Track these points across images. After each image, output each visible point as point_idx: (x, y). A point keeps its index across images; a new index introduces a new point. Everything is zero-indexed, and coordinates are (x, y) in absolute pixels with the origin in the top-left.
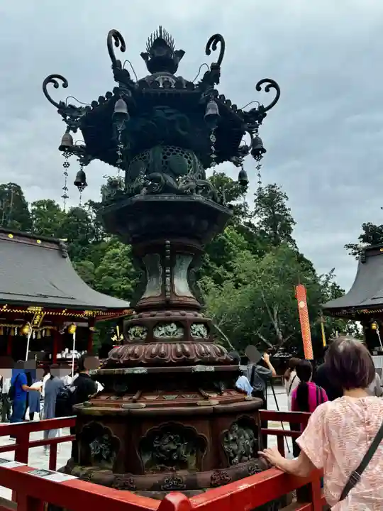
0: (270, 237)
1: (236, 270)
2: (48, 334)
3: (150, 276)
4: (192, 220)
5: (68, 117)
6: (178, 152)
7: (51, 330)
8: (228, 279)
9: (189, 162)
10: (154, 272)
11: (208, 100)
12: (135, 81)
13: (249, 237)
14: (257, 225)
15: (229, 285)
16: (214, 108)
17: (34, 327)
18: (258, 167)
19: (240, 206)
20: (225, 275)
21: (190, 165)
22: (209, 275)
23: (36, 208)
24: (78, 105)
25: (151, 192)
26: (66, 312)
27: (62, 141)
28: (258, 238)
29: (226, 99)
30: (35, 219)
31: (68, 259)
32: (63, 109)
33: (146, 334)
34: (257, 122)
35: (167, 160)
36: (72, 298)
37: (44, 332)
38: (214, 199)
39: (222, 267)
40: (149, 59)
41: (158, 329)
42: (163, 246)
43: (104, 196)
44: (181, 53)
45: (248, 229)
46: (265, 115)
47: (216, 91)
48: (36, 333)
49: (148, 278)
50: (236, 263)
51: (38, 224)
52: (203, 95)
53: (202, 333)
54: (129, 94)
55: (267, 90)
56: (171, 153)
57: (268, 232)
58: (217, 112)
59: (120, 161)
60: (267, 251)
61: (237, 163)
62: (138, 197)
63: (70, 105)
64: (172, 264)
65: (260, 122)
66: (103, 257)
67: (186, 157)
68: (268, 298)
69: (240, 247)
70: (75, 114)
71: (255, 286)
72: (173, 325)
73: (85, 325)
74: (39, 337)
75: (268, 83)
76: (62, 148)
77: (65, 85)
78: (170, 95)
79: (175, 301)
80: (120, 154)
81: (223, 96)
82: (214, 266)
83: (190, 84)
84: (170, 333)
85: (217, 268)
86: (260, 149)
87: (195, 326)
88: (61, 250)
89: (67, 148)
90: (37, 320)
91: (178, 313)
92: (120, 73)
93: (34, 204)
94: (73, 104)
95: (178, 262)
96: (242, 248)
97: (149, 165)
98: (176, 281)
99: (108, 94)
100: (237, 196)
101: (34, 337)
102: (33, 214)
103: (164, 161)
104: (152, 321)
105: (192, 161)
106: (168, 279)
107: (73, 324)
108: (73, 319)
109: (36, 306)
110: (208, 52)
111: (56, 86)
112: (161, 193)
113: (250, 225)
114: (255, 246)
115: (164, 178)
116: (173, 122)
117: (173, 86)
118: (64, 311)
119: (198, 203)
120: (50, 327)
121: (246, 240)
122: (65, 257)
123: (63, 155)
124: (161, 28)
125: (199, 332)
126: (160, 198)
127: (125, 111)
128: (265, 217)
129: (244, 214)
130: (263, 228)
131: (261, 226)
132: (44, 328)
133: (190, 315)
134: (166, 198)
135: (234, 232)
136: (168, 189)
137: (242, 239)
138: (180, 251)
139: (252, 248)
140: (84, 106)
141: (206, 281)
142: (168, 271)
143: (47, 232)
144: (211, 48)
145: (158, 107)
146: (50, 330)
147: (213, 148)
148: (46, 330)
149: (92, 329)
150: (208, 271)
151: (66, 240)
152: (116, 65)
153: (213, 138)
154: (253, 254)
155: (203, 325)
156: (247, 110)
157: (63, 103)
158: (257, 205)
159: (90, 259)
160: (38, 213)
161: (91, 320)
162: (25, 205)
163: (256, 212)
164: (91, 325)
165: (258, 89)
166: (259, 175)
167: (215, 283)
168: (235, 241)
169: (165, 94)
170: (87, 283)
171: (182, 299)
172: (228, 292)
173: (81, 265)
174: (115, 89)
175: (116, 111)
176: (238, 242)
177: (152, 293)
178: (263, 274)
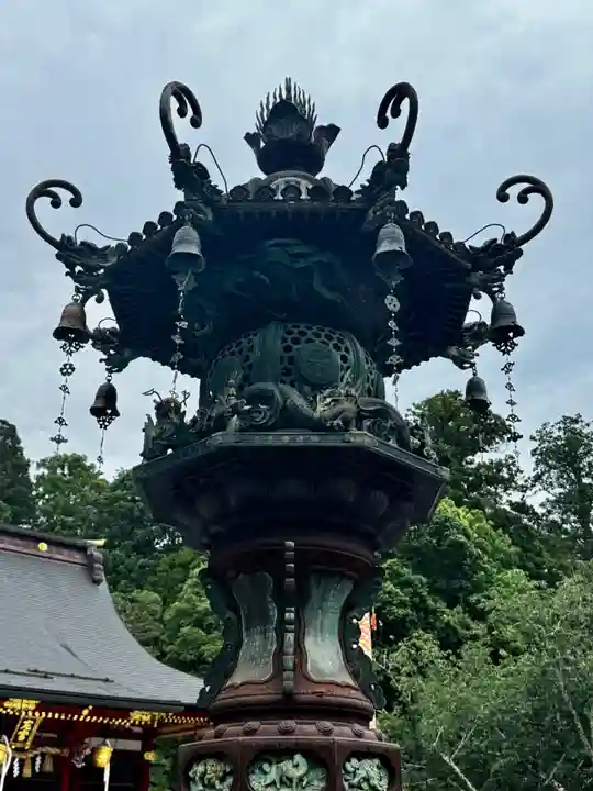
0: (574, 537)
1: (492, 617)
2: (49, 767)
3: (247, 629)
4: (348, 490)
5: (78, 268)
6: (318, 336)
7: (55, 758)
8: (475, 638)
9: (344, 359)
10: (259, 618)
11: (382, 222)
12: (221, 187)
13: (523, 537)
14: (541, 511)
15: (475, 653)
16: (394, 240)
17: (17, 750)
18: (508, 368)
19: (499, 465)
20: (468, 628)
21: (345, 365)
22: (428, 627)
23: (46, 472)
24: (100, 243)
25: (249, 427)
26: (91, 714)
27: (63, 318)
28: (544, 541)
29: (426, 221)
30: (42, 496)
31: (104, 586)
32: (68, 251)
33: (230, 780)
34: (502, 268)
35: (290, 354)
36: (107, 680)
37: (38, 759)
38: (403, 443)
39: (459, 608)
40: (262, 144)
41: (261, 769)
42: (278, 555)
43: (147, 437)
44: (332, 132)
45: (520, 519)
46: (520, 253)
47: (402, 204)
48: (22, 763)
49: (244, 634)
50: (492, 601)
51: (48, 507)
52: (371, 212)
53: (375, 782)
54: (205, 214)
55: (523, 199)
56: (304, 339)
57: (567, 527)
58: (400, 246)
59: (178, 356)
60: (568, 571)
61: (461, 362)
62: (218, 438)
63: (83, 243)
64: (301, 599)
65: (509, 269)
66: (183, 582)
67: (337, 347)
68: (573, 688)
69: (501, 561)
70: (93, 261)
71: (539, 657)
72: (298, 758)
73: (135, 745)
74: (27, 772)
75: (526, 185)
76: (60, 333)
77: (76, 202)
78: (298, 214)
79: (306, 694)
80: (178, 340)
81: (418, 215)
82: (441, 606)
83: (343, 191)
84: (290, 780)
85: (447, 610)
86: (509, 329)
87: (354, 762)
88: (89, 567)
89: (72, 332)
90: (25, 732)
91: (312, 728)
92: (187, 171)
93: (42, 464)
94: (90, 241)
95: (315, 593)
96: (507, 565)
97: (250, 366)
98: (310, 643)
99: (164, 216)
100: (489, 443)
101: (16, 773)
102: (38, 485)
103: (286, 355)
104: (244, 747)
105: (351, 357)
106: (290, 637)
107: (105, 744)
108: (106, 732)
109: (22, 698)
110: (383, 123)
111: (56, 203)
112: (273, 428)
113: (521, 507)
114: (538, 559)
115: (282, 393)
116: (307, 272)
117: (304, 196)
118: (85, 712)
119: (360, 451)
120: (54, 751)
121: (514, 543)
122: (97, 582)
123: (63, 348)
124: (288, 81)
125: (367, 779)
126: (271, 440)
127: (195, 250)
128: (559, 490)
129: (508, 484)
130: (555, 517)
131: (549, 512)
132: (40, 750)
133: (343, 733)
134: (285, 439)
135: (487, 525)
136: (290, 419)
137: (504, 542)
138: (319, 567)
139: (531, 565)
140: (113, 244)
141: (419, 643)
142: (290, 616)
143: (64, 525)
144: (388, 114)
145: (272, 242)
146: (53, 756)
147: (392, 324)
148: (43, 755)
149: (150, 756)
150: (427, 619)
151: (101, 542)
152: (179, 154)
153: (392, 303)
154: (532, 577)
155: (377, 762)
156: (478, 242)
157: (69, 238)
158: (537, 463)
159: (154, 587)
160: (51, 483)
161: (148, 735)
162: (25, 466)
163: (538, 478)
164: (147, 747)
165: (503, 197)
166: (509, 386)
167: (442, 648)
168: (490, 548)
169: (286, 212)
170: (144, 643)
171: (322, 689)
172: (476, 673)
173: (132, 601)
174: (179, 205)
175: (178, 249)
176: (497, 550)
177: (251, 673)
178: (557, 628)
